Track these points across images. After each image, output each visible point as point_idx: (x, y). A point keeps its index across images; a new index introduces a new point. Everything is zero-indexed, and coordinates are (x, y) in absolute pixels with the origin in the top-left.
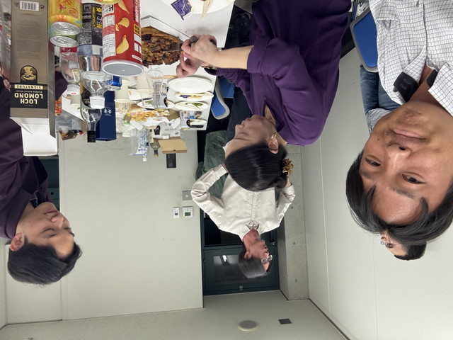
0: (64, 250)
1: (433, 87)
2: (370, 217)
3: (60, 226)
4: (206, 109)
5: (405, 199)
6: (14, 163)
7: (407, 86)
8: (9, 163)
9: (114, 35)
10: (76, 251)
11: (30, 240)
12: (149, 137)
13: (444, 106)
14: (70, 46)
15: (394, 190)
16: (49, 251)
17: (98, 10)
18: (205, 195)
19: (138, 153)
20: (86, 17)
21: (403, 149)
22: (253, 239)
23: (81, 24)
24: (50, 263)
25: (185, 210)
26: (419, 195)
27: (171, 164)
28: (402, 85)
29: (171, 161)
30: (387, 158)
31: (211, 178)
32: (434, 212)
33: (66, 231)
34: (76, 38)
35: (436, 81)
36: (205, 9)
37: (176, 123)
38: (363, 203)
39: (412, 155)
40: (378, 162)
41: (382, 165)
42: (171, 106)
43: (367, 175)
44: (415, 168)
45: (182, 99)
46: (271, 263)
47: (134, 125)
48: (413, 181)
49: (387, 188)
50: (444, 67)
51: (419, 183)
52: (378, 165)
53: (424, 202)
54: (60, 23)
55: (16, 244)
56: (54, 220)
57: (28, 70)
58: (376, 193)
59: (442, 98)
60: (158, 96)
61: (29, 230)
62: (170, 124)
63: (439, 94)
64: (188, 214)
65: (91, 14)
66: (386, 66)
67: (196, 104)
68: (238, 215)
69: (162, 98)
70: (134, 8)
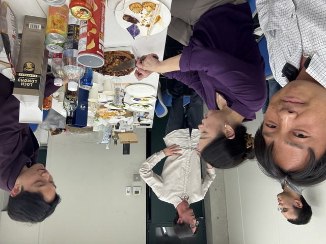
0: (49, 197)
1: (308, 68)
2: (272, 165)
3: (47, 179)
4: (151, 110)
5: (297, 150)
6: (18, 131)
7: (291, 73)
8: (14, 131)
9: (86, 38)
10: (57, 199)
11: (26, 189)
12: (111, 132)
13: (318, 81)
14: (58, 52)
15: (287, 143)
16: (38, 196)
17: (78, 29)
18: (150, 173)
19: (103, 142)
20: (70, 32)
21: (291, 112)
22: (184, 208)
23: (67, 36)
24: (38, 205)
25: (135, 189)
26: (306, 146)
27: (126, 152)
28: (287, 72)
29: (126, 149)
30: (280, 120)
31: (155, 160)
32: (320, 159)
33: (51, 184)
34: (63, 46)
35: (310, 64)
36: (149, 32)
37: (131, 121)
38: (266, 155)
39: (298, 116)
40: (275, 125)
41: (278, 127)
42: (127, 107)
43: (267, 134)
44: (302, 126)
45: (135, 101)
46: (198, 227)
47: (102, 121)
48: (301, 136)
49: (283, 142)
50: (315, 55)
51: (306, 137)
52: (275, 127)
53: (311, 152)
54: (53, 34)
55: (15, 192)
56: (43, 175)
57: (29, 65)
58: (274, 147)
59: (316, 75)
60: (118, 97)
61: (25, 182)
62: (126, 122)
63: (313, 73)
64: (137, 192)
65: (74, 31)
66: (275, 63)
67: (145, 106)
68: (173, 189)
69: (121, 98)
70: (101, 24)
